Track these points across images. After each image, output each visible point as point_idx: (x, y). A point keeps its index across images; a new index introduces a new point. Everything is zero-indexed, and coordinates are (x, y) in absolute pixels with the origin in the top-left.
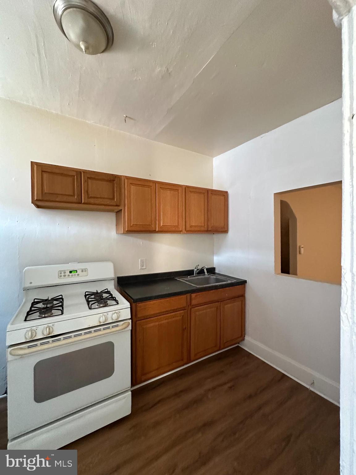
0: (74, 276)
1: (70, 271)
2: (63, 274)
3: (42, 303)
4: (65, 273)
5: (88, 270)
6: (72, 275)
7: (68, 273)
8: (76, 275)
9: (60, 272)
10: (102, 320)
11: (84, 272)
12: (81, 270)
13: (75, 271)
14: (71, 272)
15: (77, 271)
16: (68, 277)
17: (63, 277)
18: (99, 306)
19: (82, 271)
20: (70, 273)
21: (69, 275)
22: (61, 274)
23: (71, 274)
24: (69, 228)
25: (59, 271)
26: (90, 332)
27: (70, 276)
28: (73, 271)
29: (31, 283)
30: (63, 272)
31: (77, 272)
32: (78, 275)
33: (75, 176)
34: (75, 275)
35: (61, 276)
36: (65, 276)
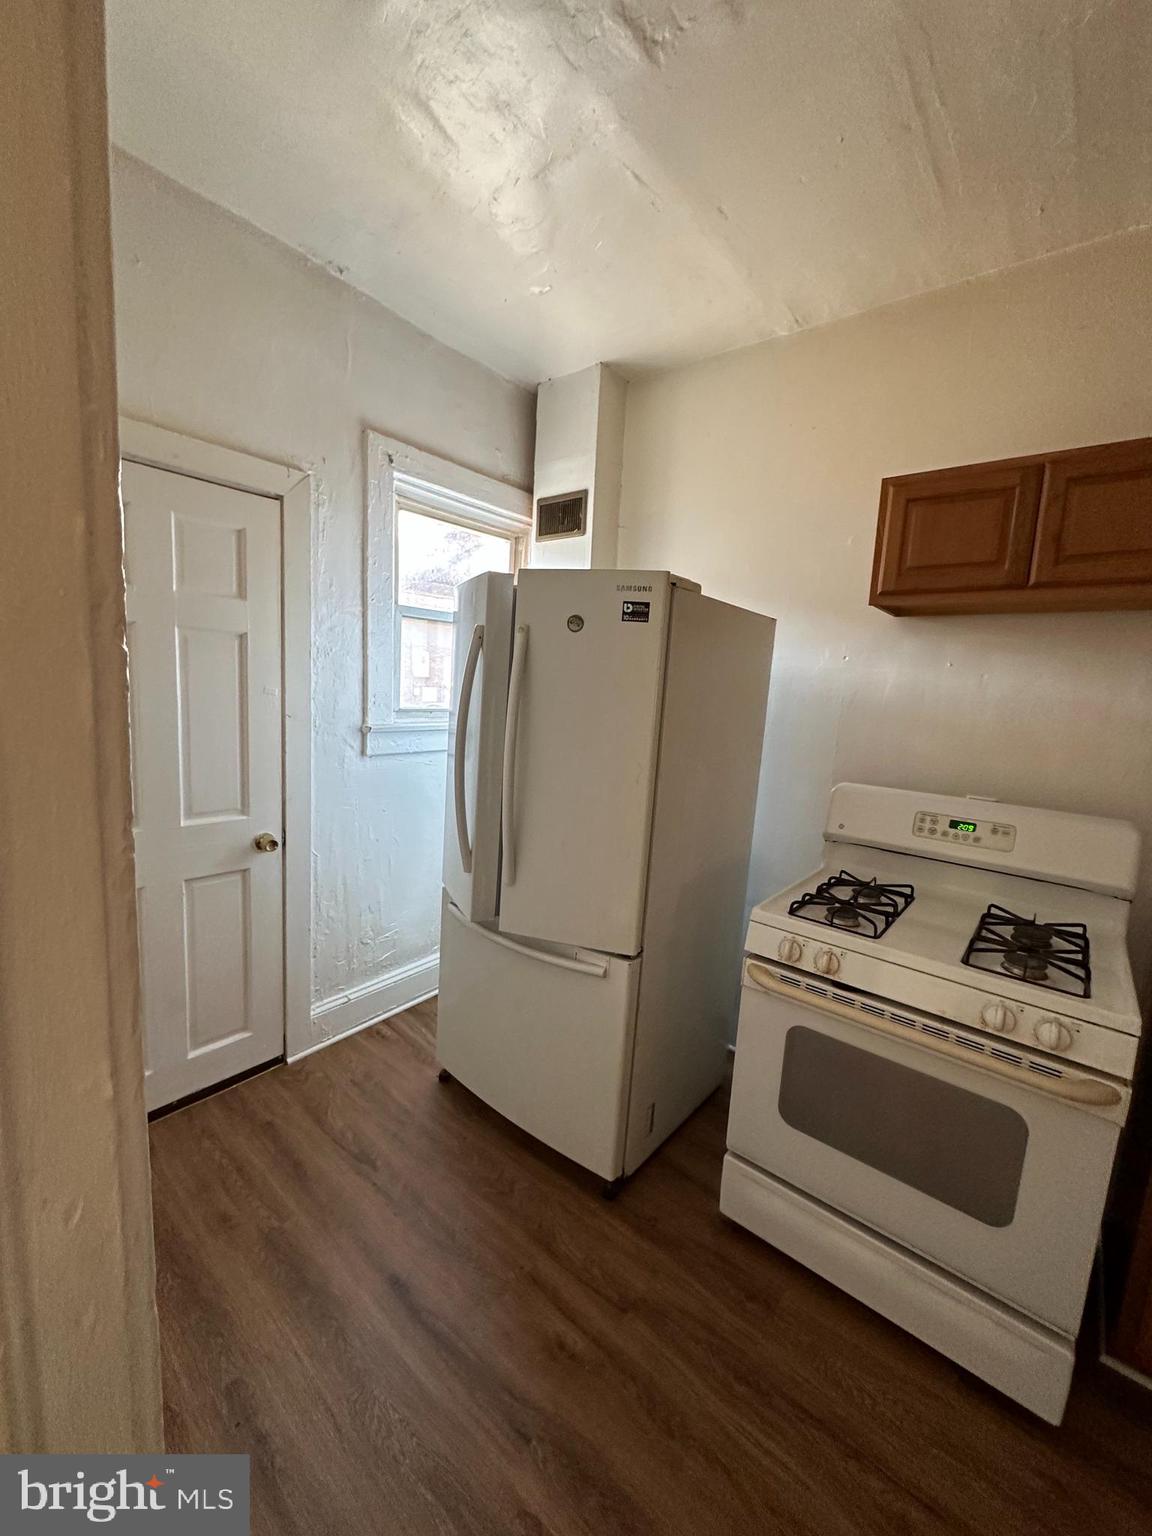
0: (961, 840)
1: (951, 821)
2: (927, 825)
3: (851, 888)
4: (934, 822)
5: (1018, 833)
6: (956, 836)
7: (943, 825)
8: (971, 841)
9: (919, 816)
10: (994, 1017)
11: (999, 836)
12: (990, 826)
13: (969, 824)
14: (954, 824)
15: (975, 825)
16: (942, 838)
17: (926, 833)
18: (1005, 968)
19: (995, 831)
20: (950, 827)
21: (945, 834)
22: (924, 823)
23: (953, 831)
24: (986, 677)
25: (917, 814)
26: (943, 1035)
27: (950, 838)
28: (963, 823)
29: (841, 826)
30: (928, 819)
31: (974, 830)
32: (977, 840)
33: (1014, 488)
34: (966, 838)
35: (921, 829)
36: (933, 831)
